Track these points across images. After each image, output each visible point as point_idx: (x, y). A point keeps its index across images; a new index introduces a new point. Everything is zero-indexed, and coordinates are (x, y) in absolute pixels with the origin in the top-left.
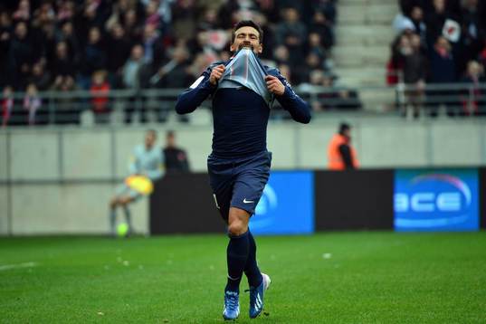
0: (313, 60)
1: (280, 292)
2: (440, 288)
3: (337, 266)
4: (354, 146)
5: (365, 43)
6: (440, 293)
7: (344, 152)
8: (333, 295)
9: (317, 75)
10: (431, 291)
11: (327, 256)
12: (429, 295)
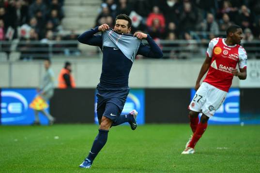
0: (50, 25)
1: (30, 158)
2: (121, 157)
3: (62, 144)
4: (73, 75)
5: (81, 16)
6: (121, 160)
7: (67, 78)
8: (60, 160)
9: (50, 34)
10: (116, 159)
11: (57, 138)
12: (114, 161)
